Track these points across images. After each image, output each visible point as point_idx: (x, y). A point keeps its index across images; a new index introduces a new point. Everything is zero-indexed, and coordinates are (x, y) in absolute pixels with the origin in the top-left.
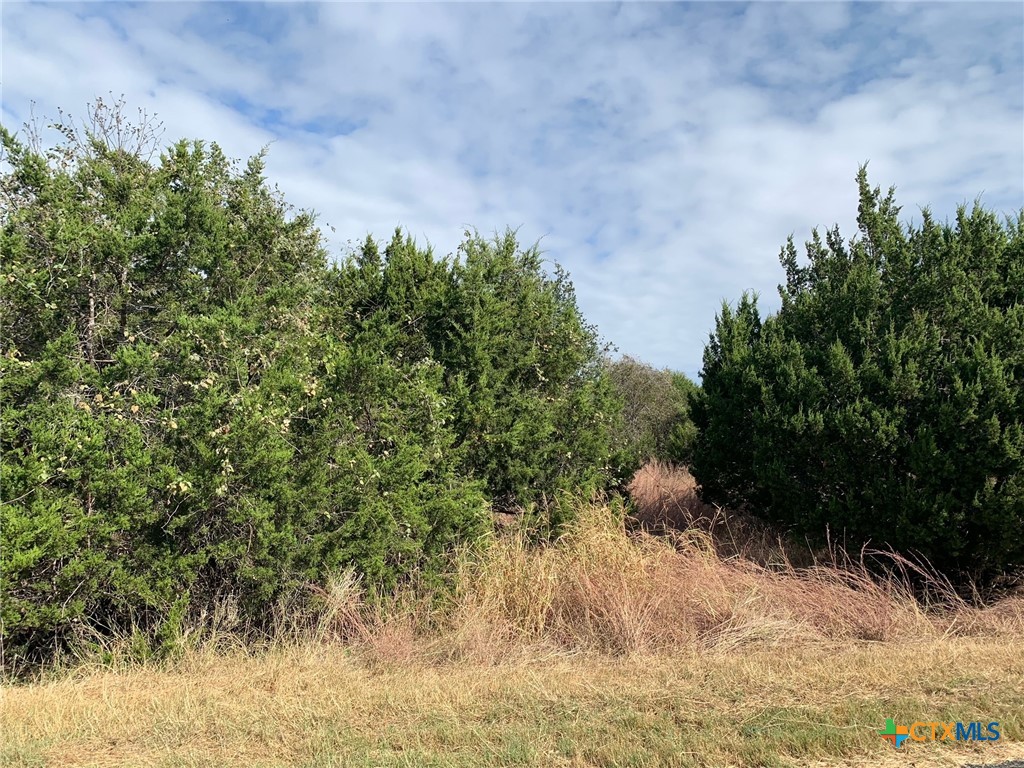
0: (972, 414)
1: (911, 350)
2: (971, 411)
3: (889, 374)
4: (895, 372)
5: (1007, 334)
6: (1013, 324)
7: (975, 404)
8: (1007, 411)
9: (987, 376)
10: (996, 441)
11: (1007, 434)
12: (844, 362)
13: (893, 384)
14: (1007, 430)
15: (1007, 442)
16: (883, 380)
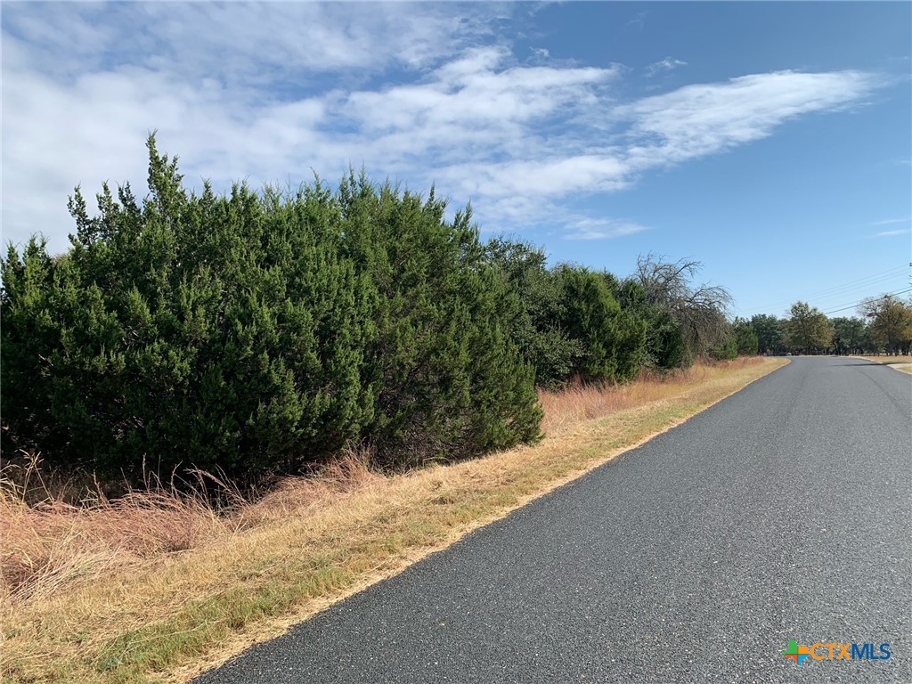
0: (249, 351)
1: (199, 298)
2: (249, 348)
3: (182, 319)
4: (186, 317)
5: (271, 289)
6: (276, 282)
7: (251, 343)
8: (273, 349)
9: (260, 320)
10: (266, 371)
11: (273, 366)
12: (142, 308)
13: (186, 328)
14: (273, 362)
15: (273, 372)
16: (176, 323)
